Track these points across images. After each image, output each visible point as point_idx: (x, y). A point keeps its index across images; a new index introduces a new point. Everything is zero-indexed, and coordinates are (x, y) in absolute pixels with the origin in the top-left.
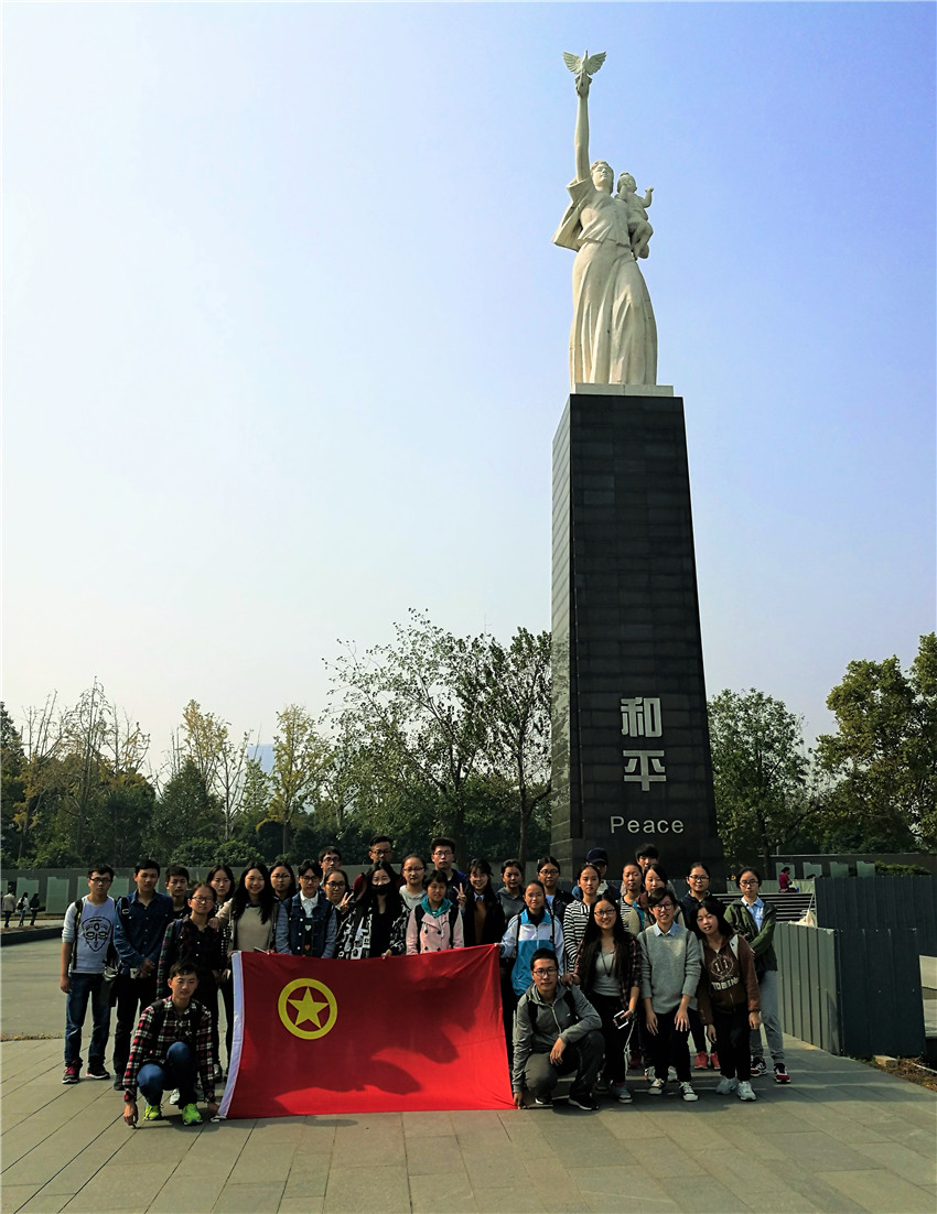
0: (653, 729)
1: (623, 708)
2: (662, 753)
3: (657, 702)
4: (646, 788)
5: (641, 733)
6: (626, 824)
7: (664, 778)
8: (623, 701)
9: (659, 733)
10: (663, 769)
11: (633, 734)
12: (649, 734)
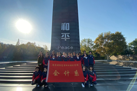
0: (68, 29)
1: (62, 25)
2: (69, 34)
3: (69, 24)
4: (66, 40)
5: (65, 30)
6: (61, 47)
7: (69, 38)
8: (62, 24)
9: (69, 29)
10: (69, 37)
11: (64, 30)
12: (67, 30)
